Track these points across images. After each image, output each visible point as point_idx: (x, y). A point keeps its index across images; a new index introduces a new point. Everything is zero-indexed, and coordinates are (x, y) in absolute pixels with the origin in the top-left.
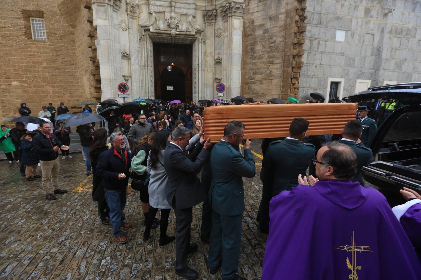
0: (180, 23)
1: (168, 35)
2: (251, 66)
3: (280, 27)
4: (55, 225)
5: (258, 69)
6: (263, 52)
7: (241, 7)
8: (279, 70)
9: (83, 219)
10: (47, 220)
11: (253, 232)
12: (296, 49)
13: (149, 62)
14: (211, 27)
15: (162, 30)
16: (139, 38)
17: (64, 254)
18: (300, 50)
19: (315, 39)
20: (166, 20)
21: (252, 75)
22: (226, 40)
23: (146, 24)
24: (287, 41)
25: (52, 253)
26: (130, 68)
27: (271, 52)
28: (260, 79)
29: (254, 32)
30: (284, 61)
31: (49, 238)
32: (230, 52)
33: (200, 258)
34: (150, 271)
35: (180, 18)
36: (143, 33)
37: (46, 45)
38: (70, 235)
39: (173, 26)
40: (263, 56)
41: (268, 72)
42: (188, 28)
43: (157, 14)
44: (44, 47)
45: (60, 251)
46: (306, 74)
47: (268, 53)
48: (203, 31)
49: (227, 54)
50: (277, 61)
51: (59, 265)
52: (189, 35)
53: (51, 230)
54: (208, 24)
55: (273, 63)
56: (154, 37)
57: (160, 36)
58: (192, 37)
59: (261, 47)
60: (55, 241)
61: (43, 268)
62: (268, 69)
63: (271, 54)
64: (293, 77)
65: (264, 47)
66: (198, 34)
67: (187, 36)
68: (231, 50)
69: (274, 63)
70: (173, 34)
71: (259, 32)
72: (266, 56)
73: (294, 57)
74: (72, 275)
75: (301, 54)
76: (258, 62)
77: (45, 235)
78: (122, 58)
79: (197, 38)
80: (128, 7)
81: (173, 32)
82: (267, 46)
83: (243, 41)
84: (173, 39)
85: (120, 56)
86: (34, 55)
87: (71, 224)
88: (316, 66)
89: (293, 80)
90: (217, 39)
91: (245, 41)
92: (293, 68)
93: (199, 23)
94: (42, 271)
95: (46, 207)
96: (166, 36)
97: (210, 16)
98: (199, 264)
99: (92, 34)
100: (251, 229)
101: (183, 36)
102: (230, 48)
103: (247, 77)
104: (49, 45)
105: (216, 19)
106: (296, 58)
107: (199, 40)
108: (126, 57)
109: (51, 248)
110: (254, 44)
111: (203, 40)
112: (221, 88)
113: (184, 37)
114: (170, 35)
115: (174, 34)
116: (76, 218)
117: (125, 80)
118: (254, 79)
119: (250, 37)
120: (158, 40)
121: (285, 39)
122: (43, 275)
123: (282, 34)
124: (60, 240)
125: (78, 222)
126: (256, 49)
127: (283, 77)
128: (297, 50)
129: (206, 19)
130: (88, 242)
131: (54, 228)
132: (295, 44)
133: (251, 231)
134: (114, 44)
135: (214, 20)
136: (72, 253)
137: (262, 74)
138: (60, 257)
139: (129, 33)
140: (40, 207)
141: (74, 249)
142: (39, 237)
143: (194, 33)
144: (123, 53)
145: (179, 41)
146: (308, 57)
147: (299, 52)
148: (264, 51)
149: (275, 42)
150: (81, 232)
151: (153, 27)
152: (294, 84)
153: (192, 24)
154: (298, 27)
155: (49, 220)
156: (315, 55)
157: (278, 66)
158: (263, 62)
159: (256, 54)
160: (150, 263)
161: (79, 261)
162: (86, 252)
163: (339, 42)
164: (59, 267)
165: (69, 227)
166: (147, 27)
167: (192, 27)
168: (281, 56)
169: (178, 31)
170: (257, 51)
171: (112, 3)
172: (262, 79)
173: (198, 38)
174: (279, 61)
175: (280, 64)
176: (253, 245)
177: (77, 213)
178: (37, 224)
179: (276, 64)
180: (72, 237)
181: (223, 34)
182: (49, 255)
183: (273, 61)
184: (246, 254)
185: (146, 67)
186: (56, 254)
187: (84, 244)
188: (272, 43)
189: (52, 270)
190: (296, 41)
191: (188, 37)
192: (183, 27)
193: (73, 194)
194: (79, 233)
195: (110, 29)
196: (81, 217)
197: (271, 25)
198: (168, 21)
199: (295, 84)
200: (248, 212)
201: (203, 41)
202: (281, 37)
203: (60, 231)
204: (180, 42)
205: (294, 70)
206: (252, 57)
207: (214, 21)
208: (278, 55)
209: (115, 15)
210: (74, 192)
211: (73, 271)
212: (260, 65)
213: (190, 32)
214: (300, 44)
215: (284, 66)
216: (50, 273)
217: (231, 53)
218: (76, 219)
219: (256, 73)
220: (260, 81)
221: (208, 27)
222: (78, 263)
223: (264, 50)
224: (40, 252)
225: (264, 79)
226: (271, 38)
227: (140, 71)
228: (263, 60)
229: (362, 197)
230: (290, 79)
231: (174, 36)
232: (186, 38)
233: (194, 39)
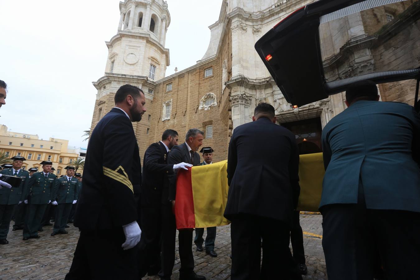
1: (291, 114)
7: (369, 64)
14: (338, 94)
15: (285, 112)
37: (211, 140)
43: (281, 100)
44: (210, 142)
48: (329, 101)
52: (313, 109)
56: (280, 119)
57: (284, 117)
66: (324, 106)
79: (322, 109)
80: (257, 102)
81: (296, 110)
84: (298, 116)
99: (231, 127)
101: (307, 111)
104: (213, 140)
107: (325, 110)
110: (402, 95)
111: (330, 109)
113: (308, 112)
114: (293, 114)
115: (297, 112)
119: (393, 89)
120: (283, 121)
126: (407, 99)
143: (318, 106)
145: (304, 116)
151: (277, 111)
169: (301, 108)
171: (244, 103)
173: (324, 109)
191: (313, 111)
195: (242, 120)
201: (330, 111)
204: (306, 117)
209: (246, 109)
213: (314, 105)
221: (334, 95)
231: (297, 113)
232: (310, 112)
233: (319, 111)
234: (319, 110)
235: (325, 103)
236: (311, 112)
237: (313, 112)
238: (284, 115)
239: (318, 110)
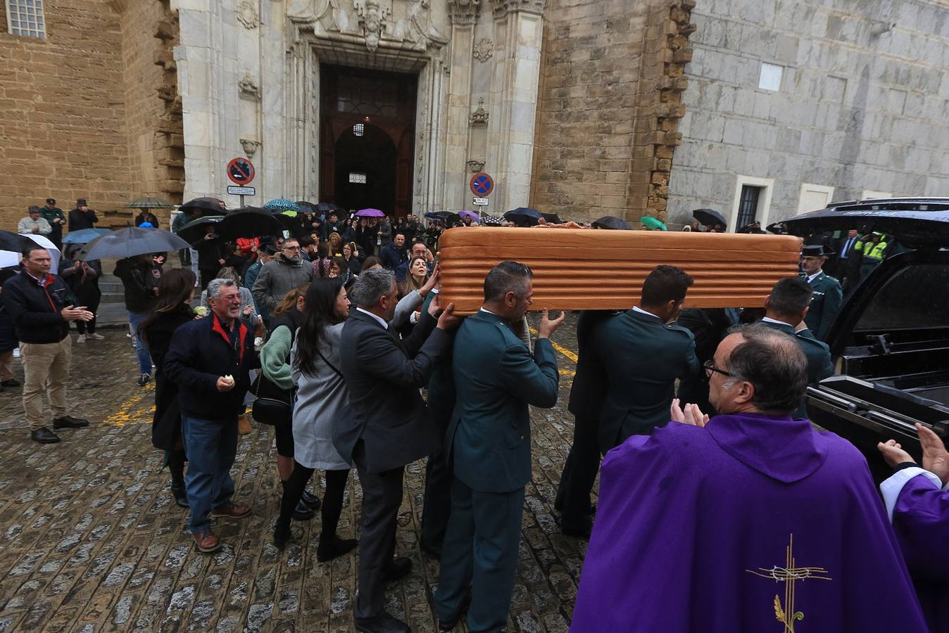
0: (389, 18)
1: (358, 47)
2: (557, 135)
3: (632, 46)
4: (53, 506)
5: (575, 144)
6: (588, 104)
8: (623, 149)
9: (126, 492)
10: (32, 493)
11: (544, 532)
12: (666, 102)
13: (309, 111)
14: (466, 34)
15: (343, 34)
16: (286, 49)
17: (77, 578)
18: (676, 104)
19: (712, 81)
20: (357, 9)
21: (558, 158)
22: (500, 69)
23: (304, 16)
24: (646, 81)
25: (44, 574)
26: (259, 124)
27: (607, 106)
28: (577, 169)
29: (569, 55)
30: (636, 129)
31: (37, 538)
32: (509, 99)
33: (416, 593)
34: (294, 621)
35: (390, 7)
36: (297, 39)
37: (44, 50)
38: (93, 532)
39: (371, 25)
40: (588, 113)
41: (598, 152)
42: (409, 33)
44: (36, 55)
45: (67, 570)
46: (685, 164)
47: (600, 106)
48: (445, 44)
49: (501, 103)
50: (619, 129)
51: (63, 603)
52: (412, 50)
53: (42, 518)
54: (458, 27)
55: (610, 133)
56: (325, 51)
57: (338, 49)
58: (419, 55)
59: (585, 91)
60: (54, 544)
61: (20, 610)
62: (598, 145)
63: (606, 111)
64: (655, 169)
65: (592, 93)
66: (434, 51)
67: (404, 53)
68: (512, 93)
69: (613, 132)
70: (372, 46)
71: (581, 56)
72: (596, 114)
73: (660, 120)
74: (94, 628)
75: (678, 114)
76: (576, 128)
77: (27, 530)
78: (241, 98)
79: (429, 59)
81: (372, 40)
82: (598, 90)
83: (542, 74)
84: (371, 58)
85: (233, 91)
86: (12, 73)
87: (95, 503)
88: (710, 147)
89: (655, 175)
90: (478, 64)
91: (547, 74)
92: (656, 146)
93: (436, 23)
94: (18, 619)
95: (30, 461)
96: (354, 49)
97: (464, 7)
98: (414, 606)
99: (166, 31)
100: (542, 525)
101: (397, 52)
102: (509, 90)
103: (547, 163)
104: (53, 50)
105: (477, 17)
106: (666, 124)
107: (434, 63)
108: (252, 93)
109: (43, 563)
110: (567, 82)
111: (444, 65)
112: (482, 185)
113: (399, 54)
114: (362, 48)
115: (374, 46)
116: (110, 489)
117: (247, 152)
118: (562, 167)
119: (559, 66)
120: (333, 59)
121: (642, 76)
122: (19, 628)
123: (635, 64)
124: (65, 543)
125: (113, 499)
126: (573, 95)
127: (632, 166)
128: (670, 104)
129: (453, 13)
130: (138, 549)
131: (50, 513)
132: (666, 90)
133: (541, 530)
134: (220, 58)
135: (474, 18)
136: (98, 574)
137: (584, 156)
138: (65, 586)
139: (261, 35)
140: (15, 460)
141: (101, 567)
142: (12, 535)
143: (424, 47)
144: (244, 85)
145: (385, 62)
146: (693, 122)
147: (673, 110)
148: (591, 102)
149: (616, 82)
150: (122, 525)
151: (322, 24)
152: (657, 186)
153: (419, 25)
154: (673, 50)
155: (39, 492)
156: (710, 119)
157: (622, 140)
158: (587, 128)
159: (571, 107)
160: (292, 603)
161: (114, 596)
162: (133, 573)
163: (767, 92)
164: (61, 609)
165: (91, 510)
166: (306, 23)
167: (420, 32)
168: (629, 117)
169: (383, 40)
170: (574, 102)
172: (582, 168)
173: (432, 59)
174: (625, 128)
175: (626, 136)
176: (545, 564)
177: (113, 476)
178: (7, 501)
179: (616, 134)
180: (98, 536)
181: (494, 53)
182: (36, 580)
183: (609, 127)
184: (528, 586)
185: (301, 124)
186: (56, 577)
187: (127, 554)
188: (609, 85)
189: (42, 617)
190: (666, 83)
191: (408, 56)
192: (398, 30)
193: (104, 430)
194: (116, 526)
195: (213, 21)
196: (121, 487)
197: (609, 40)
198: (359, 13)
199: (660, 185)
200: (535, 485)
201: (445, 69)
202: (631, 70)
203: (66, 520)
204: (389, 65)
205: (660, 152)
206: (562, 115)
207: (472, 20)
208: (625, 113)
210: (106, 425)
211: (97, 620)
212: (579, 136)
213: (414, 42)
214: (675, 91)
215: (635, 142)
216: (37, 624)
217: (512, 101)
218: (109, 492)
219: (570, 153)
220: (578, 173)
221: (459, 34)
222: (112, 600)
223: (590, 100)
224: (12, 572)
225: (588, 169)
226: (609, 72)
227: (285, 132)
228: (587, 123)
229: (815, 456)
230: (647, 174)
231: (374, 49)
232: (402, 57)
233: (422, 60)
234: (423, 58)
235: (438, 45)
236: (405, 58)
237: (409, 58)
238: (338, 44)
239: (420, 57)
